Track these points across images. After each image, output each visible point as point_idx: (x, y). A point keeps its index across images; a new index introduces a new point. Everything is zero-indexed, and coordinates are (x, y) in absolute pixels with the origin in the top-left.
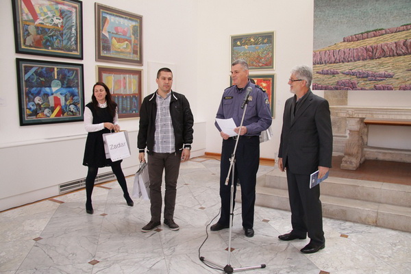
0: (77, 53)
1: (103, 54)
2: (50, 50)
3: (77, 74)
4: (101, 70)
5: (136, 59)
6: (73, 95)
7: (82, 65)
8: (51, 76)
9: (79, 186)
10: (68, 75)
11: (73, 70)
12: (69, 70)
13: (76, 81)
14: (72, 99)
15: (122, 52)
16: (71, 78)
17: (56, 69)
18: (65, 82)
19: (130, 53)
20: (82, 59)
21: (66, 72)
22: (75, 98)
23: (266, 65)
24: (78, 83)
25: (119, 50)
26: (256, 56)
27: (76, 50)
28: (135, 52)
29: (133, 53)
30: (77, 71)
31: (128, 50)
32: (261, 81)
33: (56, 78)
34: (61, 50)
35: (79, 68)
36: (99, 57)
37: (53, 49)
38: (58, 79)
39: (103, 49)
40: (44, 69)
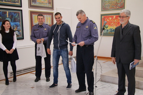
0: (19, 4)
1: (33, 4)
2: (4, 2)
3: (19, 15)
4: (32, 13)
5: (50, 7)
6: (17, 26)
7: (21, 10)
8: (5, 16)
9: (21, 73)
10: (14, 15)
11: (17, 13)
12: (15, 13)
13: (19, 19)
14: (17, 28)
15: (42, 3)
16: (16, 17)
17: (7, 13)
18: (13, 19)
19: (47, 4)
20: (21, 7)
21: (13, 14)
22: (18, 27)
23: (121, 7)
24: (19, 20)
25: (41, 2)
26: (115, 3)
27: (18, 2)
28: (49, 3)
29: (49, 4)
30: (19, 13)
31: (46, 2)
32: (118, 17)
33: (8, 17)
34: (10, 2)
35: (20, 12)
36: (31, 6)
37: (5, 1)
38: (9, 18)
39: (32, 2)
40: (1, 12)
